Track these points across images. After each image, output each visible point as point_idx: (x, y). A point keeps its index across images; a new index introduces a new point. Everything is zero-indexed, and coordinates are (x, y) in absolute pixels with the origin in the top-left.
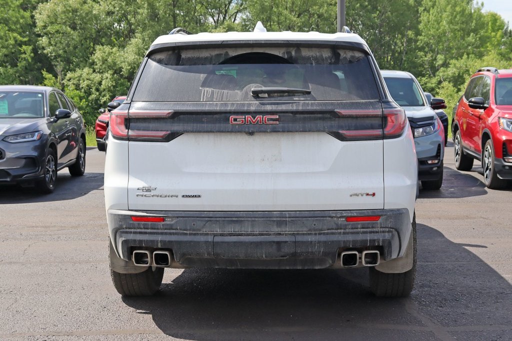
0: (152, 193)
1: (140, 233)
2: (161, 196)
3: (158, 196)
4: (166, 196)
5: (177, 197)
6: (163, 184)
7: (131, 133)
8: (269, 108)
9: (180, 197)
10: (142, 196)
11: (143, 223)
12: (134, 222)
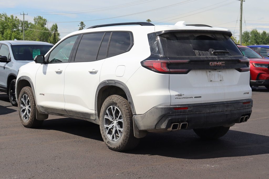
0: (182, 97)
1: (178, 115)
2: (186, 98)
3: (185, 98)
4: (188, 98)
5: (192, 98)
6: (186, 93)
7: (171, 70)
8: (222, 59)
9: (193, 98)
10: (178, 98)
11: (179, 110)
12: (176, 110)
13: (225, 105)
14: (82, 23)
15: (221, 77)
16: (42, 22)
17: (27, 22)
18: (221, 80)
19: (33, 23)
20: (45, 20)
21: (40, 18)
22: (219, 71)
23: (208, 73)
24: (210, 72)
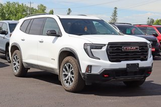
14: (69, 9)
16: (43, 8)
17: (33, 8)
19: (37, 9)
20: (45, 7)
21: (42, 5)
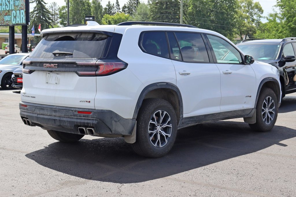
0: (25, 95)
4: (28, 96)
9: (31, 97)
13: (53, 110)
15: (58, 80)
18: (56, 83)
22: (58, 74)
23: (48, 75)
24: (49, 74)
